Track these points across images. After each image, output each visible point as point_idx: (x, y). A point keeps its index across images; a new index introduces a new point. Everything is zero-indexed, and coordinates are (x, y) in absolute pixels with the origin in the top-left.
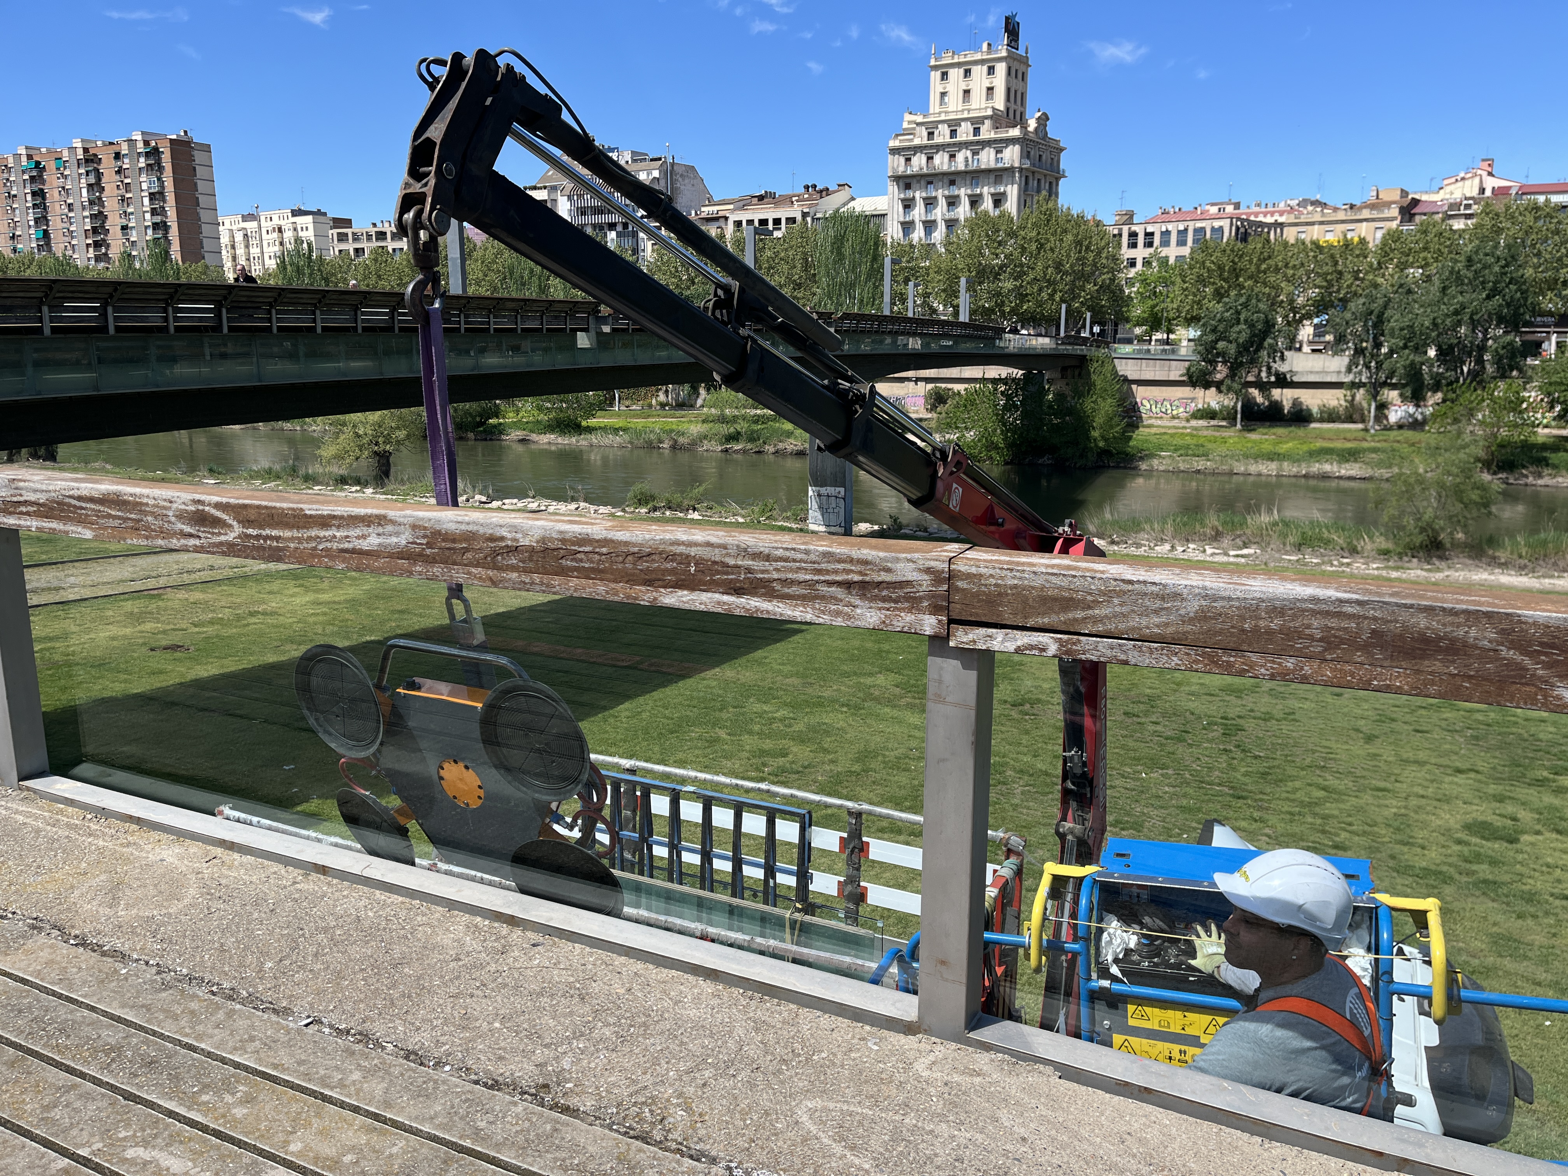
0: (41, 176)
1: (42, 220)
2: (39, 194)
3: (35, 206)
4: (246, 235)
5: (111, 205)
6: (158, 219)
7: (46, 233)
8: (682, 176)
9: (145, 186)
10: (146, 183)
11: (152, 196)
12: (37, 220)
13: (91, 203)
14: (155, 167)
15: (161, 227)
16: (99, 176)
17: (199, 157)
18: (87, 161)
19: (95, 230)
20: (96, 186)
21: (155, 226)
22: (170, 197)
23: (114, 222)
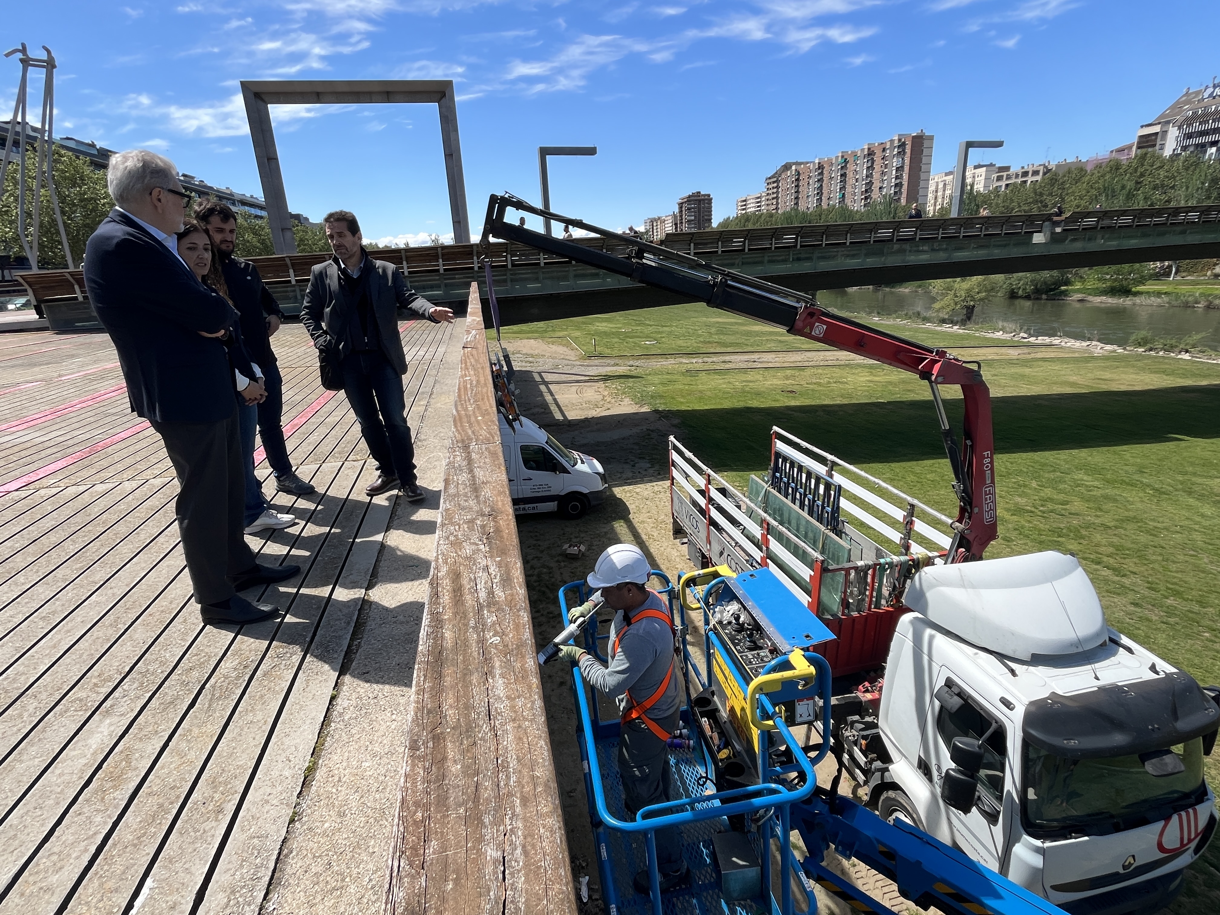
0: (846, 166)
1: (843, 188)
2: (844, 175)
3: (841, 182)
4: (945, 184)
5: (876, 175)
6: (898, 181)
7: (844, 195)
9: (894, 164)
10: (896, 162)
11: (898, 169)
12: (840, 189)
13: (867, 176)
14: (902, 153)
15: (899, 185)
16: (873, 161)
17: (926, 144)
18: (869, 155)
19: (866, 191)
20: (871, 168)
21: (896, 185)
22: (906, 168)
23: (876, 185)
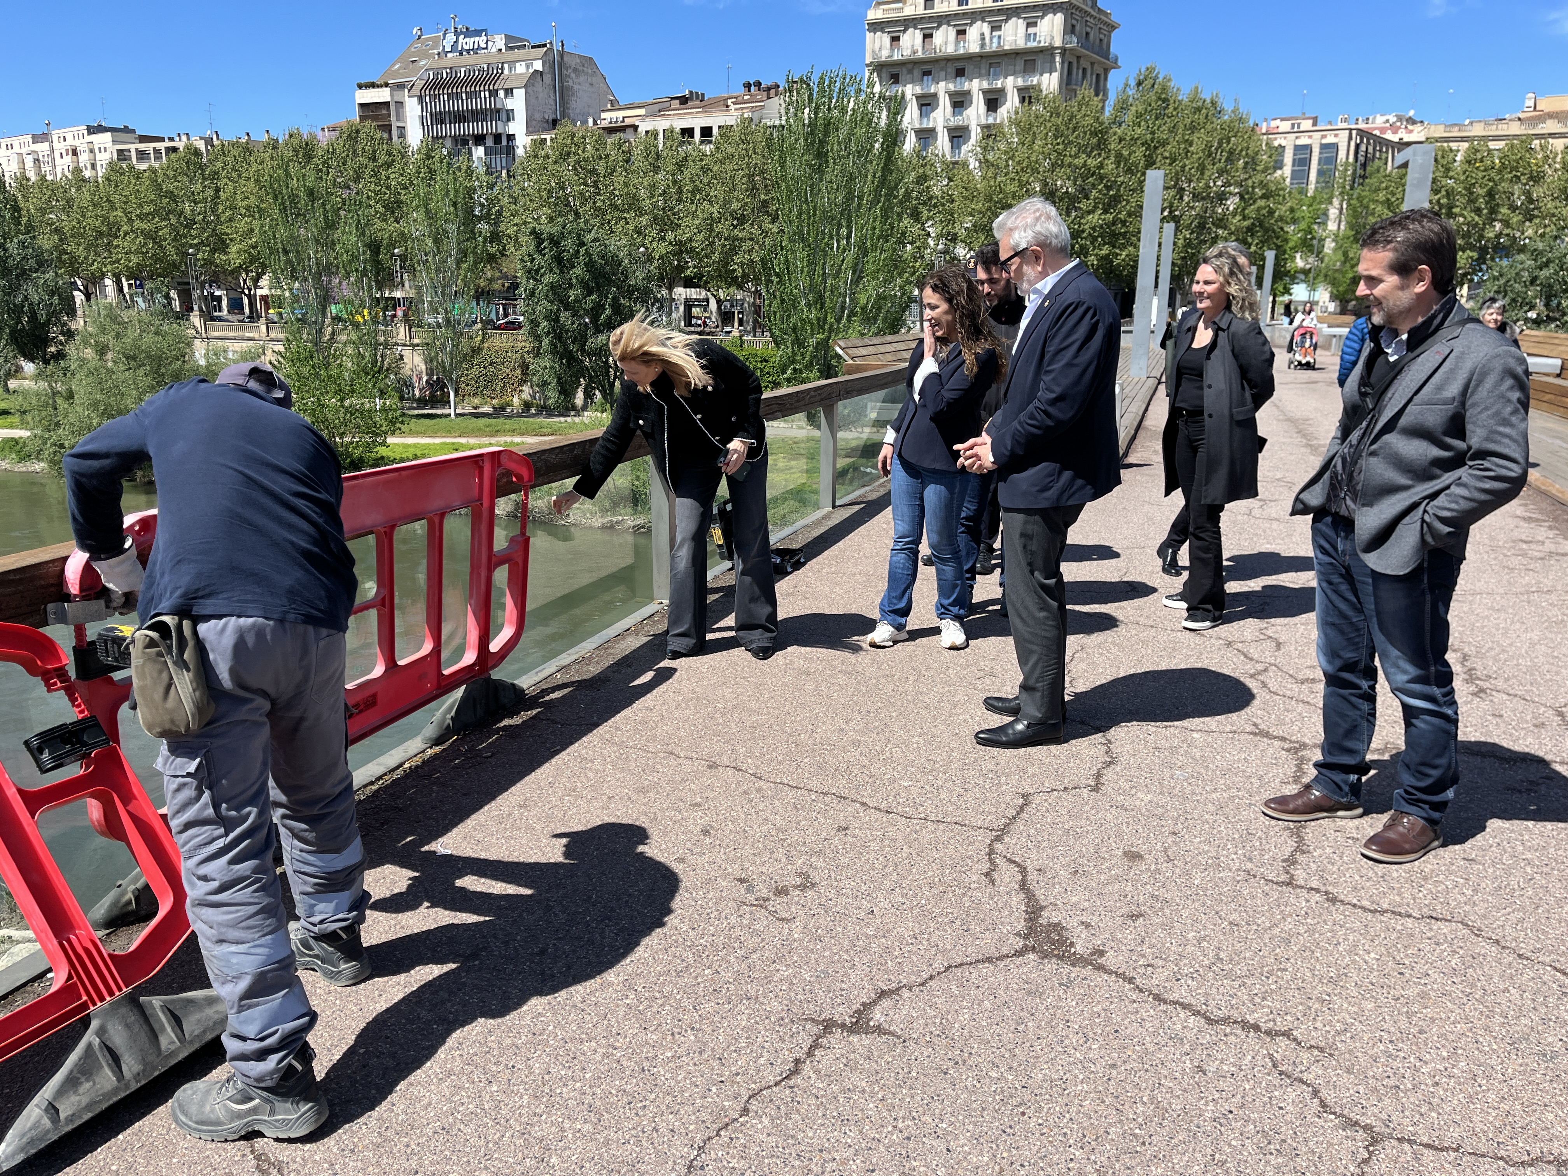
4: (37, 160)
8: (575, 70)
